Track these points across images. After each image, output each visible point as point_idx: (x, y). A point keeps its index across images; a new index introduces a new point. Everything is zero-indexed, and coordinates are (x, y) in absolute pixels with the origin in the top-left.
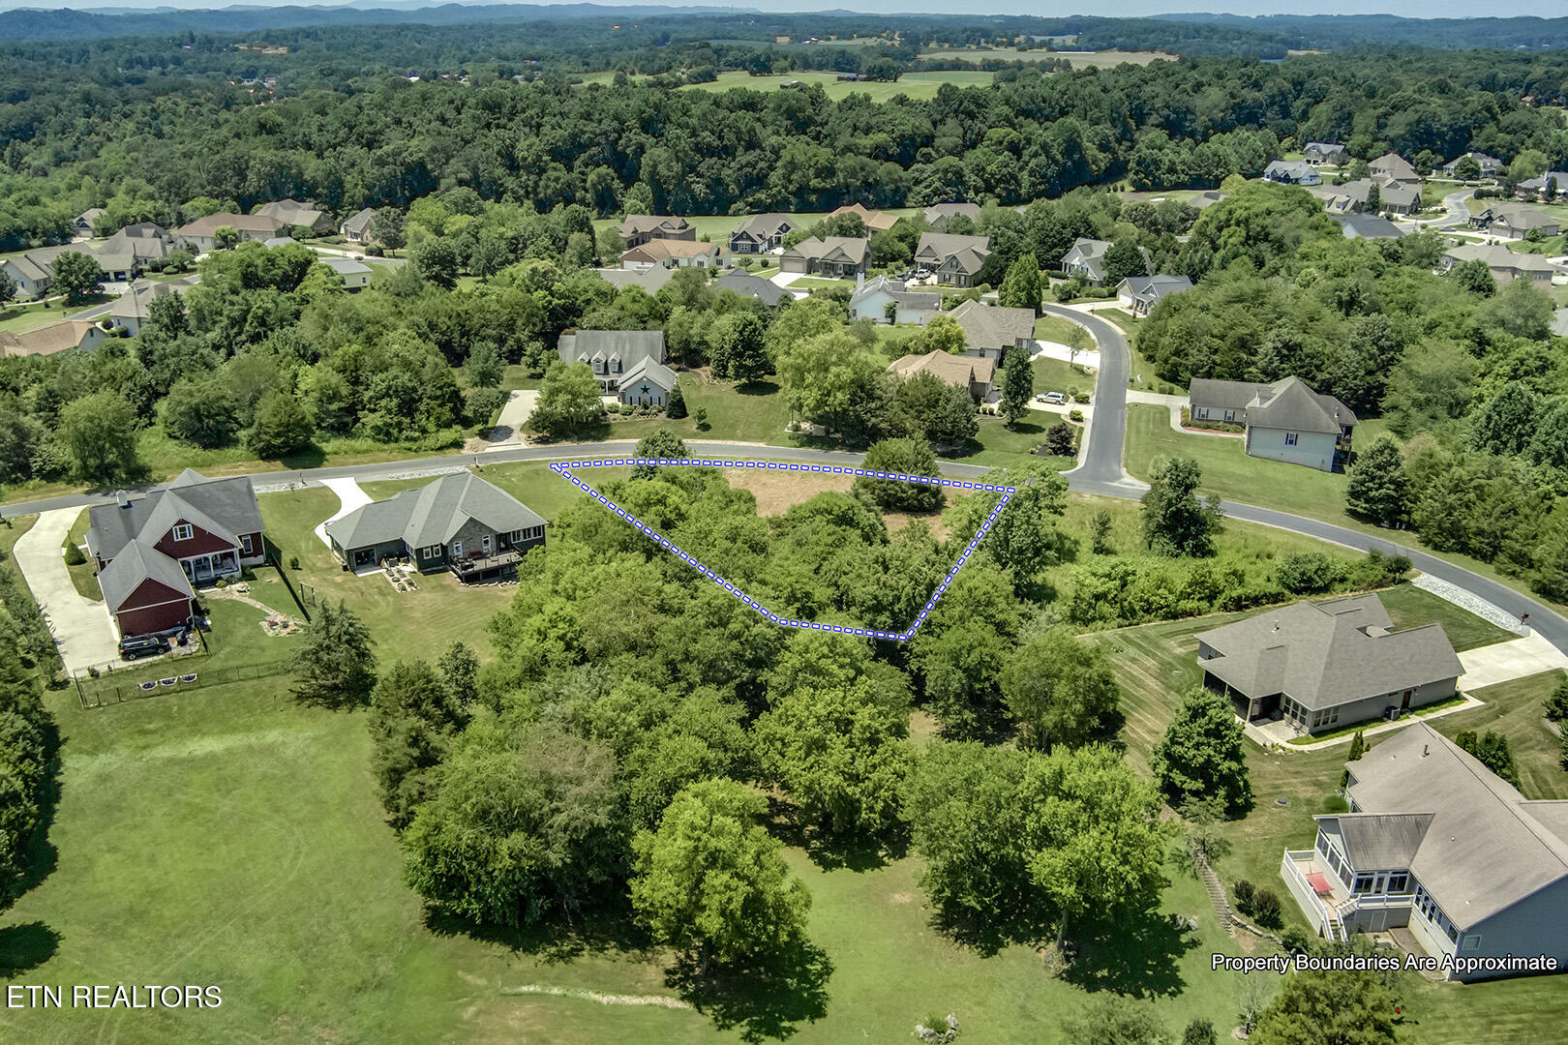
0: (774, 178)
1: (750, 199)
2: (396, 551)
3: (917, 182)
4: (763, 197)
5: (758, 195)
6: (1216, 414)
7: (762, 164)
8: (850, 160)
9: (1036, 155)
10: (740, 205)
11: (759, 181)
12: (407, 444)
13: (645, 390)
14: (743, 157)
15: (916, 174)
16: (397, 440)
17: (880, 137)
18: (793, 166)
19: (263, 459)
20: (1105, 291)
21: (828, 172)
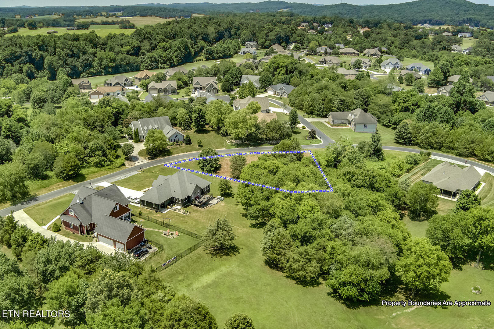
0: (95, 63)
1: (88, 72)
2: (171, 202)
3: (142, 62)
4: (93, 70)
5: (91, 70)
6: (339, 122)
7: (90, 59)
8: (121, 56)
9: (176, 51)
10: (84, 74)
11: (90, 65)
12: (109, 167)
13: (176, 136)
14: (82, 58)
15: (141, 59)
16: (104, 166)
17: (128, 48)
18: (101, 60)
19: (65, 180)
20: (262, 90)
21: (113, 60)
